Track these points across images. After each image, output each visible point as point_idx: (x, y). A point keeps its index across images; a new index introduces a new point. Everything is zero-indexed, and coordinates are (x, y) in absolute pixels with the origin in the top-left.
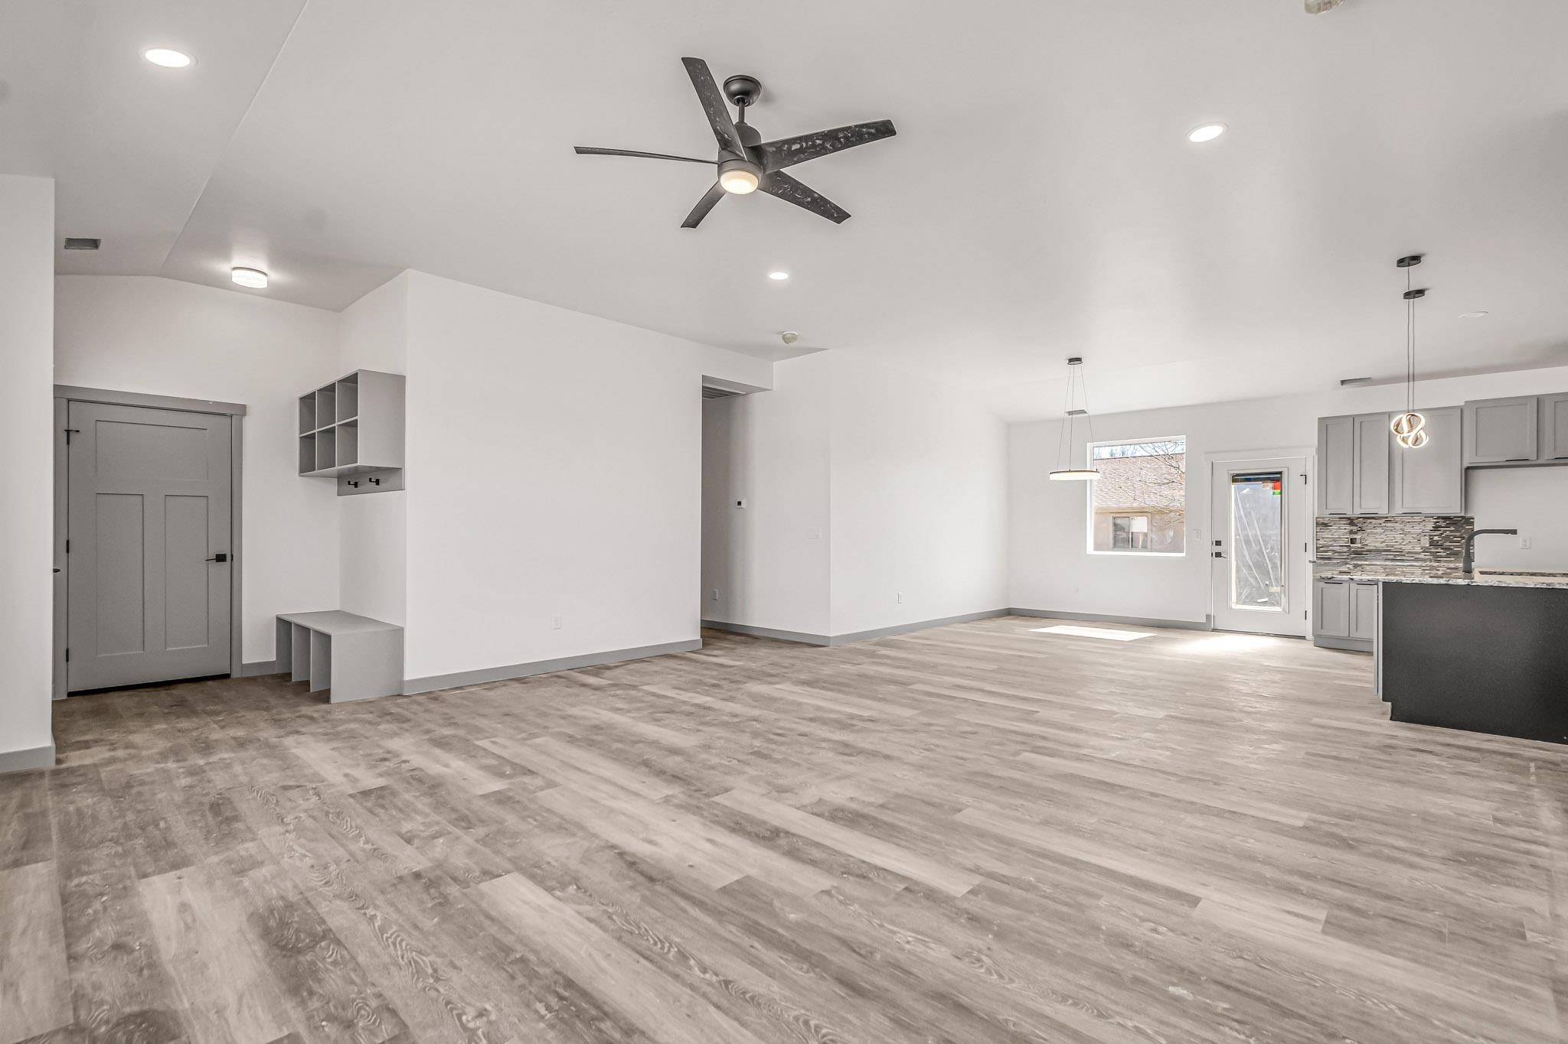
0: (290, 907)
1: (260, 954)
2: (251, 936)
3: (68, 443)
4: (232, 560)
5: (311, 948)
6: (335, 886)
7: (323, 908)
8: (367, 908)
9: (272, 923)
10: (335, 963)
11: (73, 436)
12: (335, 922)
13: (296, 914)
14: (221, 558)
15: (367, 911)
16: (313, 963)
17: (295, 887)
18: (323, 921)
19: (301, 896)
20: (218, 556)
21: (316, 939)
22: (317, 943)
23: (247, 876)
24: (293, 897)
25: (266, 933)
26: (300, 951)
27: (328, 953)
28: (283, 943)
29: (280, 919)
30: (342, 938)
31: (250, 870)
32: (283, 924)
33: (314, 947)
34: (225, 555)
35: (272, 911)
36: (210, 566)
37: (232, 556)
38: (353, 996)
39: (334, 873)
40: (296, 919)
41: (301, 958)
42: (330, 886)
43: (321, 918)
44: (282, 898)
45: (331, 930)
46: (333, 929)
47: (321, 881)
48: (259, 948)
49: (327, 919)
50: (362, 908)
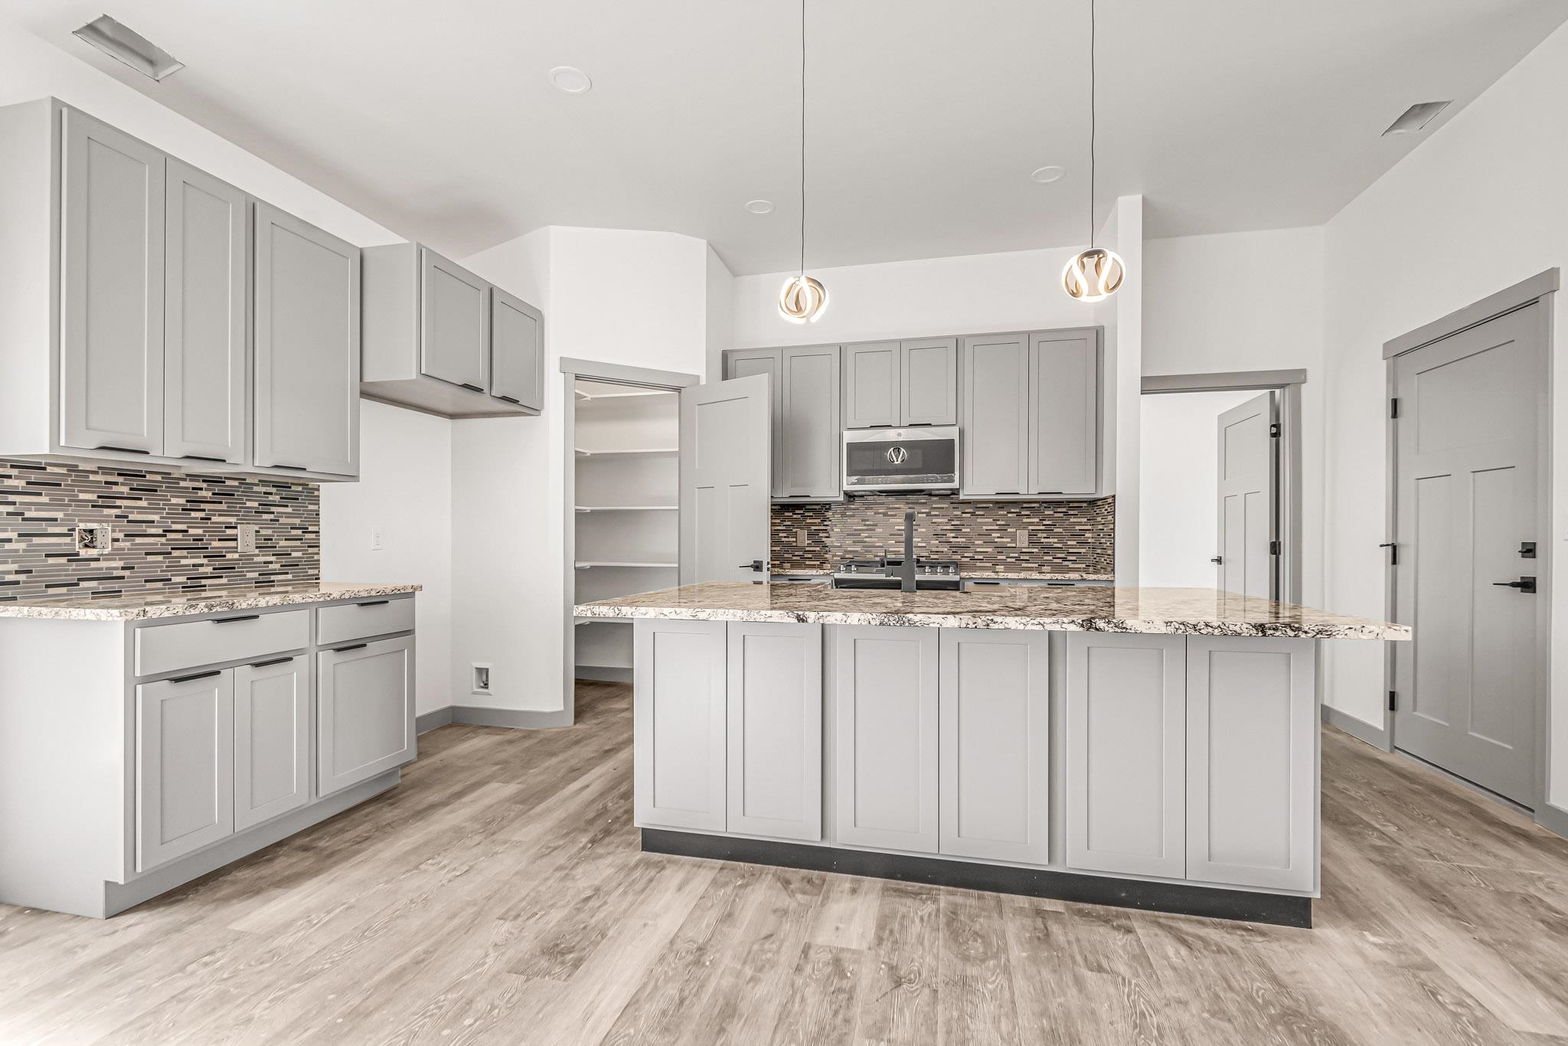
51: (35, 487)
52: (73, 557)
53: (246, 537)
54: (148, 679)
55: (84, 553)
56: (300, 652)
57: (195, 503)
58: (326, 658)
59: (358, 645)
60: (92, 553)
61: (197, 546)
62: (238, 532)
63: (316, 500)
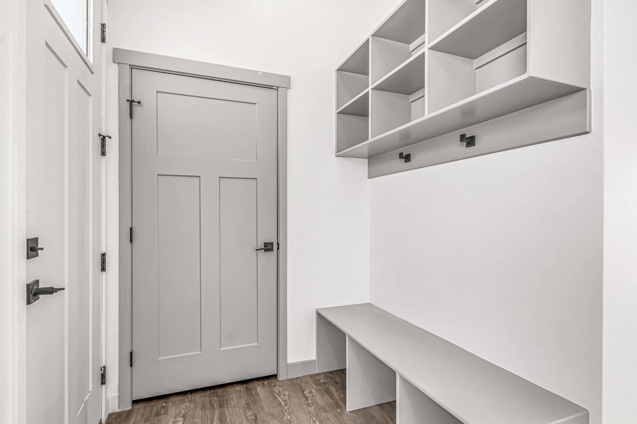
3: (131, 117)
4: (278, 249)
11: (136, 108)
14: (268, 247)
20: (266, 244)
34: (272, 244)
36: (258, 252)
37: (278, 244)
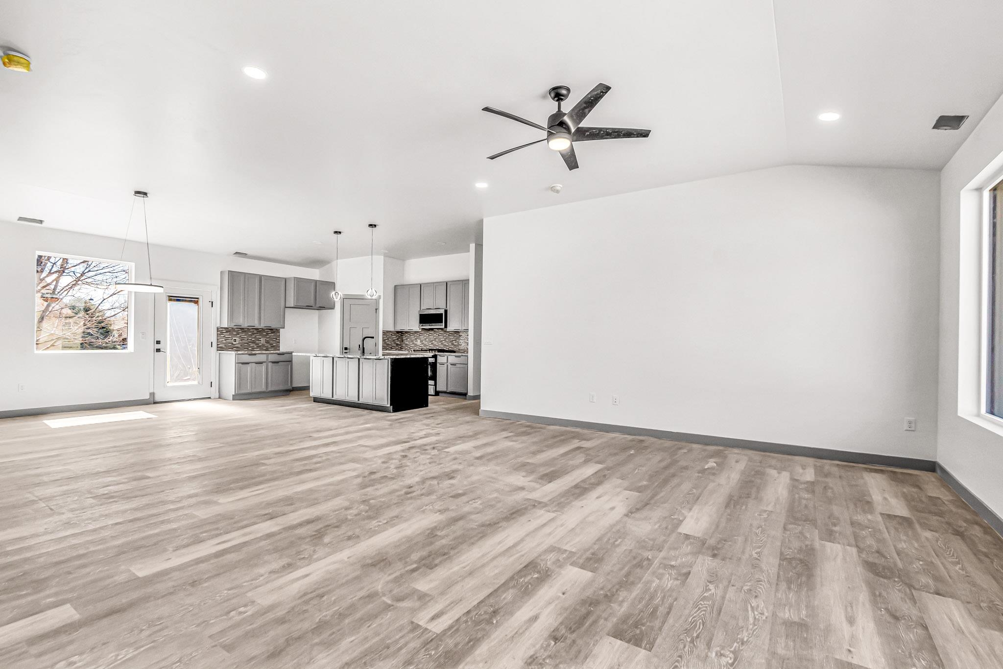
0: (789, 582)
1: (819, 569)
2: (819, 579)
5: (793, 558)
6: (757, 577)
7: (774, 571)
8: (755, 558)
9: (804, 579)
10: (790, 548)
12: (775, 561)
13: (789, 576)
15: (757, 557)
16: (798, 553)
17: (777, 590)
18: (780, 565)
19: (779, 583)
21: (790, 561)
22: (790, 559)
23: (800, 618)
24: (783, 586)
25: (810, 576)
26: (801, 560)
27: (788, 553)
28: (805, 567)
29: (799, 578)
30: (778, 554)
31: (795, 622)
32: (799, 575)
33: (792, 558)
35: (800, 585)
38: (793, 538)
39: (749, 584)
40: (791, 573)
41: (802, 557)
42: (759, 578)
43: (779, 567)
44: (789, 588)
45: (780, 559)
46: (779, 558)
47: (761, 585)
48: (818, 572)
49: (777, 566)
50: (757, 559)
51: (227, 332)
52: (232, 344)
53: (263, 341)
54: (238, 363)
55: (234, 343)
56: (264, 362)
57: (253, 334)
58: (270, 364)
59: (277, 362)
60: (235, 343)
61: (253, 342)
62: (262, 339)
63: (279, 332)
